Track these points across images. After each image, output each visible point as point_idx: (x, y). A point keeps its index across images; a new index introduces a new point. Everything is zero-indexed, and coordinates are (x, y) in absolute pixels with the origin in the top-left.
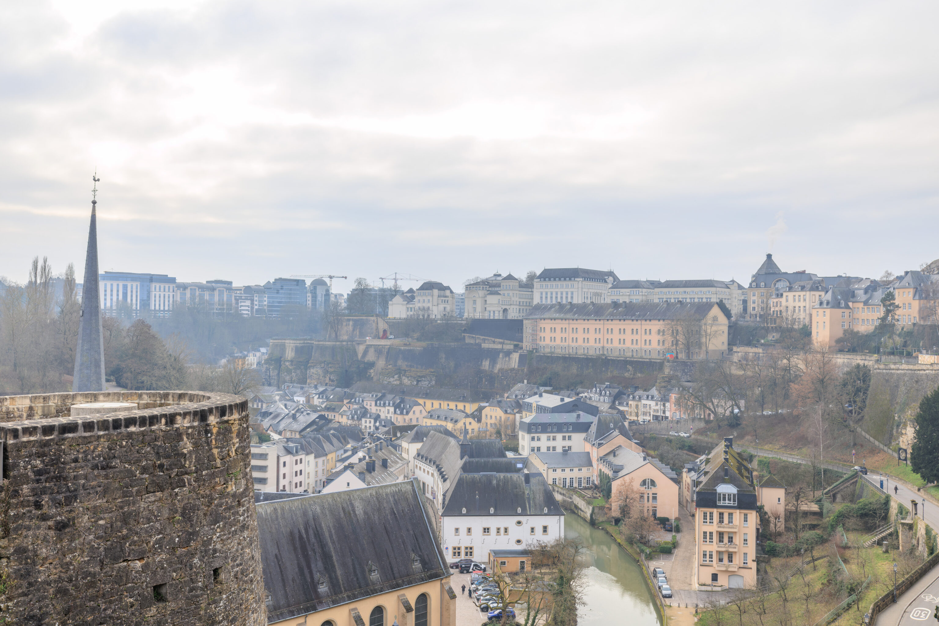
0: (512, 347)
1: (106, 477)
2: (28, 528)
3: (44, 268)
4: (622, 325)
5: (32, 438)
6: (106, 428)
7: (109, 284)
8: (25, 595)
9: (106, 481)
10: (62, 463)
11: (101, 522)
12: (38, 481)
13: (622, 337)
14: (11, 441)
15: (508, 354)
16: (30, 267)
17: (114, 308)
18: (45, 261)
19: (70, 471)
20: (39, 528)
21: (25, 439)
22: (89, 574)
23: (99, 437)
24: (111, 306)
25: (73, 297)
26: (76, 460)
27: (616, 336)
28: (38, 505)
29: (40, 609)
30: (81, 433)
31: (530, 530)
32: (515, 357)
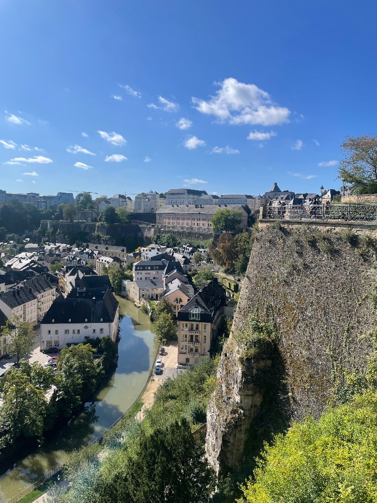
0: (151, 226)
15: (149, 229)
31: (92, 331)
32: (152, 231)
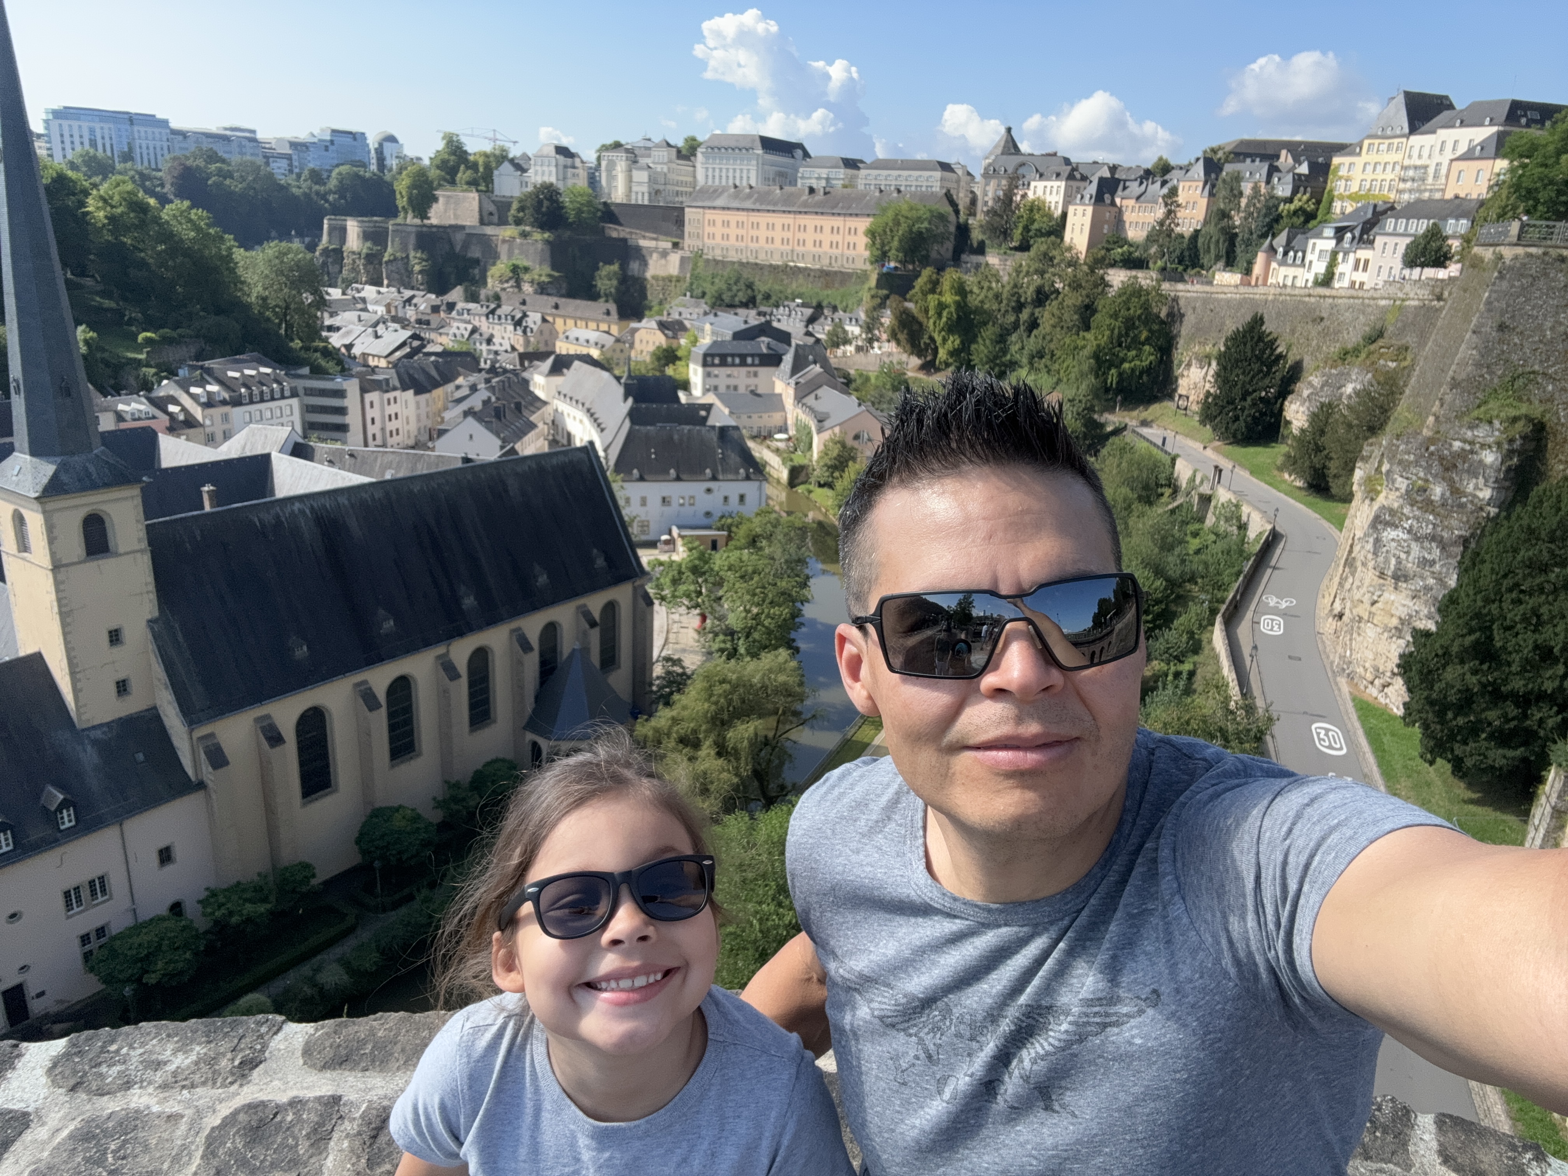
0: (669, 245)
4: (818, 220)
13: (818, 237)
15: (664, 254)
27: (810, 236)
31: (722, 500)
32: (675, 258)
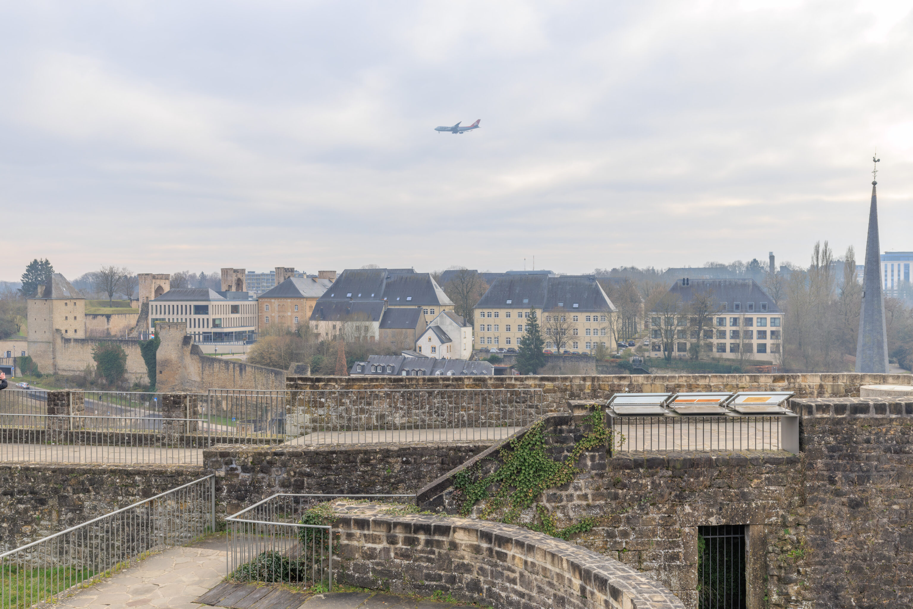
1: (900, 461)
2: (823, 501)
3: (825, 252)
5: (825, 416)
6: (899, 412)
7: (889, 264)
8: (822, 564)
9: (900, 466)
10: (855, 442)
11: (895, 507)
12: (831, 457)
14: (806, 417)
16: (812, 251)
17: (895, 288)
18: (826, 245)
19: (862, 450)
20: (833, 502)
21: (818, 416)
22: (884, 557)
23: (891, 420)
24: (892, 287)
25: (853, 279)
26: (868, 441)
28: (832, 481)
29: (836, 580)
30: (873, 414)
